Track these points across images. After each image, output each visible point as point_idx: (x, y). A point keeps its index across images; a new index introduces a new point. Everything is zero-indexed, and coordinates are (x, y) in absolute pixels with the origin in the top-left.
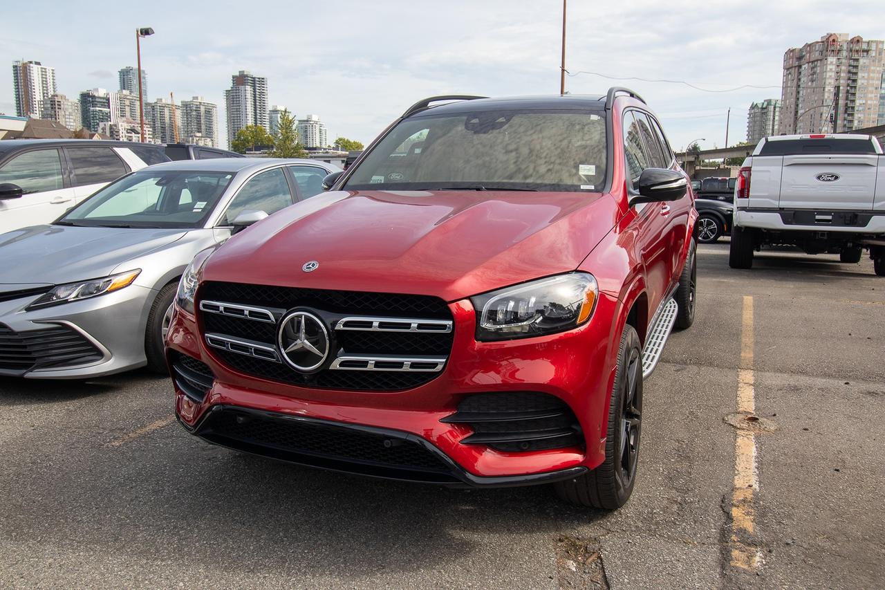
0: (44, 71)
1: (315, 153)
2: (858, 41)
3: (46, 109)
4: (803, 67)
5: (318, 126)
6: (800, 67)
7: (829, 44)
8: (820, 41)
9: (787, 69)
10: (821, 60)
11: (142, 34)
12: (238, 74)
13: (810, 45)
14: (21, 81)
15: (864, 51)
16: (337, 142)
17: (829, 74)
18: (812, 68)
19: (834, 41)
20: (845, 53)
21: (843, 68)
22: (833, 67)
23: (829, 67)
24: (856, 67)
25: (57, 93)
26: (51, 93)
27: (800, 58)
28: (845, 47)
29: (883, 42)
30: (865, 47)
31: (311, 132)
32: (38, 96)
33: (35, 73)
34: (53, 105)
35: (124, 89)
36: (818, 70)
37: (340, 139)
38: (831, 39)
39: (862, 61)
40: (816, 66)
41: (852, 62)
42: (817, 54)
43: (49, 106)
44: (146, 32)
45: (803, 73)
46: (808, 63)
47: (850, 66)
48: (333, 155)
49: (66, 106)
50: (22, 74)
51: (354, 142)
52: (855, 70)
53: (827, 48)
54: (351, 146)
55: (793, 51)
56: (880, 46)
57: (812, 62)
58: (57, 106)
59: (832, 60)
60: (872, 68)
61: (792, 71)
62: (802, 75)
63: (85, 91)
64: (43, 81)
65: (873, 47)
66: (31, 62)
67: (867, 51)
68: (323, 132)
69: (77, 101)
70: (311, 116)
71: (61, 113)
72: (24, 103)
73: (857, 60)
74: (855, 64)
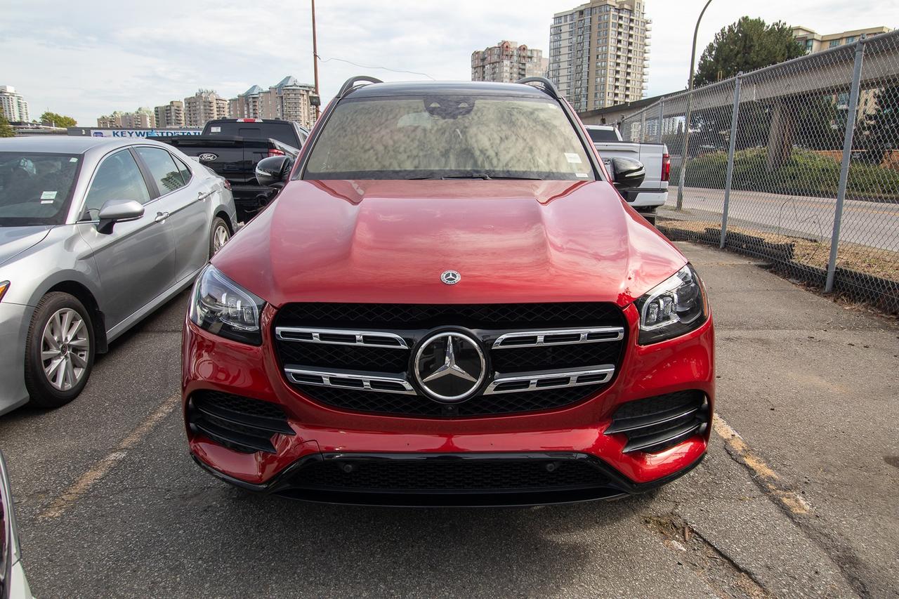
1: (23, 128)
2: (524, 48)
4: (486, 67)
5: (15, 99)
6: (484, 67)
7: (504, 49)
8: (497, 46)
9: (474, 68)
10: (499, 62)
13: (490, 49)
15: (529, 57)
16: (43, 117)
17: (505, 74)
18: (493, 69)
19: (507, 47)
20: (515, 58)
21: (515, 70)
22: (508, 69)
23: (505, 68)
24: (524, 70)
27: (483, 60)
28: (515, 53)
29: (541, 51)
30: (529, 54)
31: (7, 104)
36: (497, 70)
37: (48, 114)
38: (505, 46)
39: (528, 65)
40: (495, 67)
41: (521, 66)
42: (496, 57)
45: (486, 72)
46: (490, 64)
47: (520, 68)
48: (46, 131)
51: (65, 118)
52: (523, 73)
53: (503, 53)
54: (62, 122)
55: (478, 53)
56: (539, 54)
57: (493, 63)
59: (506, 62)
60: (535, 72)
61: (478, 69)
62: (486, 74)
65: (535, 54)
67: (531, 58)
68: (23, 105)
70: (5, 87)
73: (524, 64)
74: (523, 67)
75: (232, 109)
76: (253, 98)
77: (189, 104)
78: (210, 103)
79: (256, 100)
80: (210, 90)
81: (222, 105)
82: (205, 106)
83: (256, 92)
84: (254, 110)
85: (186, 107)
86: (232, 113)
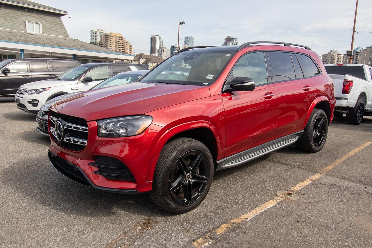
0: (160, 38)
3: (159, 52)
11: (181, 24)
12: (227, 37)
14: (153, 42)
25: (164, 46)
26: (162, 46)
32: (157, 47)
33: (157, 39)
34: (162, 50)
35: (186, 44)
43: (160, 51)
44: (182, 23)
49: (166, 51)
50: (153, 40)
58: (163, 51)
63: (173, 45)
64: (159, 42)
66: (156, 36)
69: (170, 49)
71: (164, 53)
72: (153, 49)
75: (344, 58)
76: (357, 53)
77: (324, 57)
78: (334, 56)
79: (358, 54)
80: (335, 50)
81: (340, 57)
82: (331, 58)
83: (359, 50)
84: (356, 59)
85: (322, 58)
86: (344, 60)
